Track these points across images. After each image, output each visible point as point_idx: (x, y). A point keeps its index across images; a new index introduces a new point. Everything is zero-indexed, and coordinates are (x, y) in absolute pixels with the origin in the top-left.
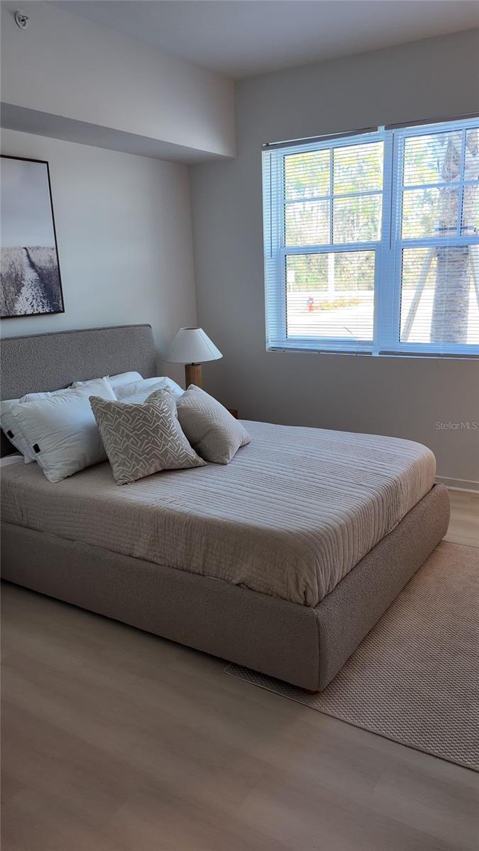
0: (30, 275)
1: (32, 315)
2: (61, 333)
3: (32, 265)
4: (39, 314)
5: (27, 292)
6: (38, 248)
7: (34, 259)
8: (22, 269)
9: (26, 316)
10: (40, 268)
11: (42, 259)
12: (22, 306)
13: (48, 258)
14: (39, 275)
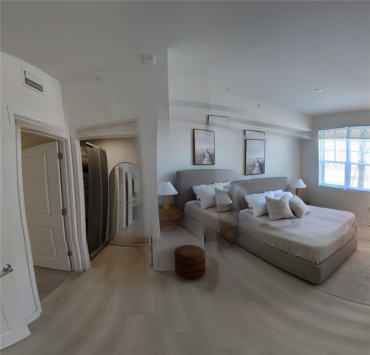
0: (257, 164)
1: (257, 174)
2: (263, 179)
3: (258, 162)
4: (258, 174)
5: (256, 168)
6: (260, 158)
7: (259, 161)
8: (256, 163)
9: (255, 174)
10: (260, 163)
11: (261, 161)
12: (255, 172)
13: (262, 160)
14: (260, 164)
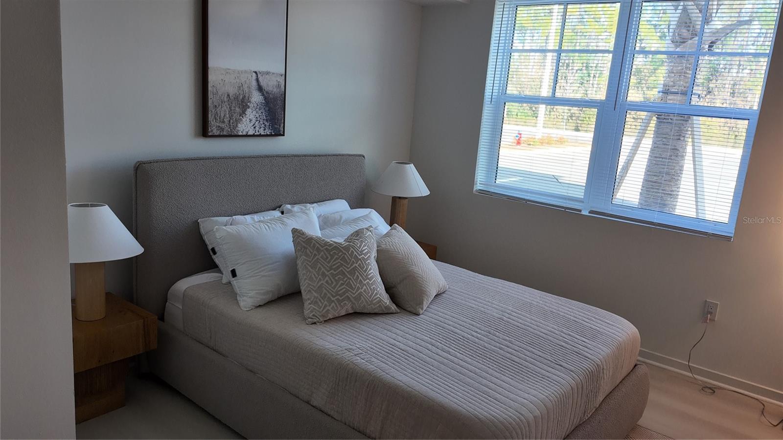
0: (256, 98)
1: (254, 136)
2: (278, 156)
3: (260, 89)
4: (260, 136)
5: (251, 114)
6: (268, 73)
7: (263, 83)
8: (250, 92)
9: (247, 136)
10: (267, 93)
11: (269, 84)
12: (245, 126)
13: (275, 83)
14: (265, 99)
